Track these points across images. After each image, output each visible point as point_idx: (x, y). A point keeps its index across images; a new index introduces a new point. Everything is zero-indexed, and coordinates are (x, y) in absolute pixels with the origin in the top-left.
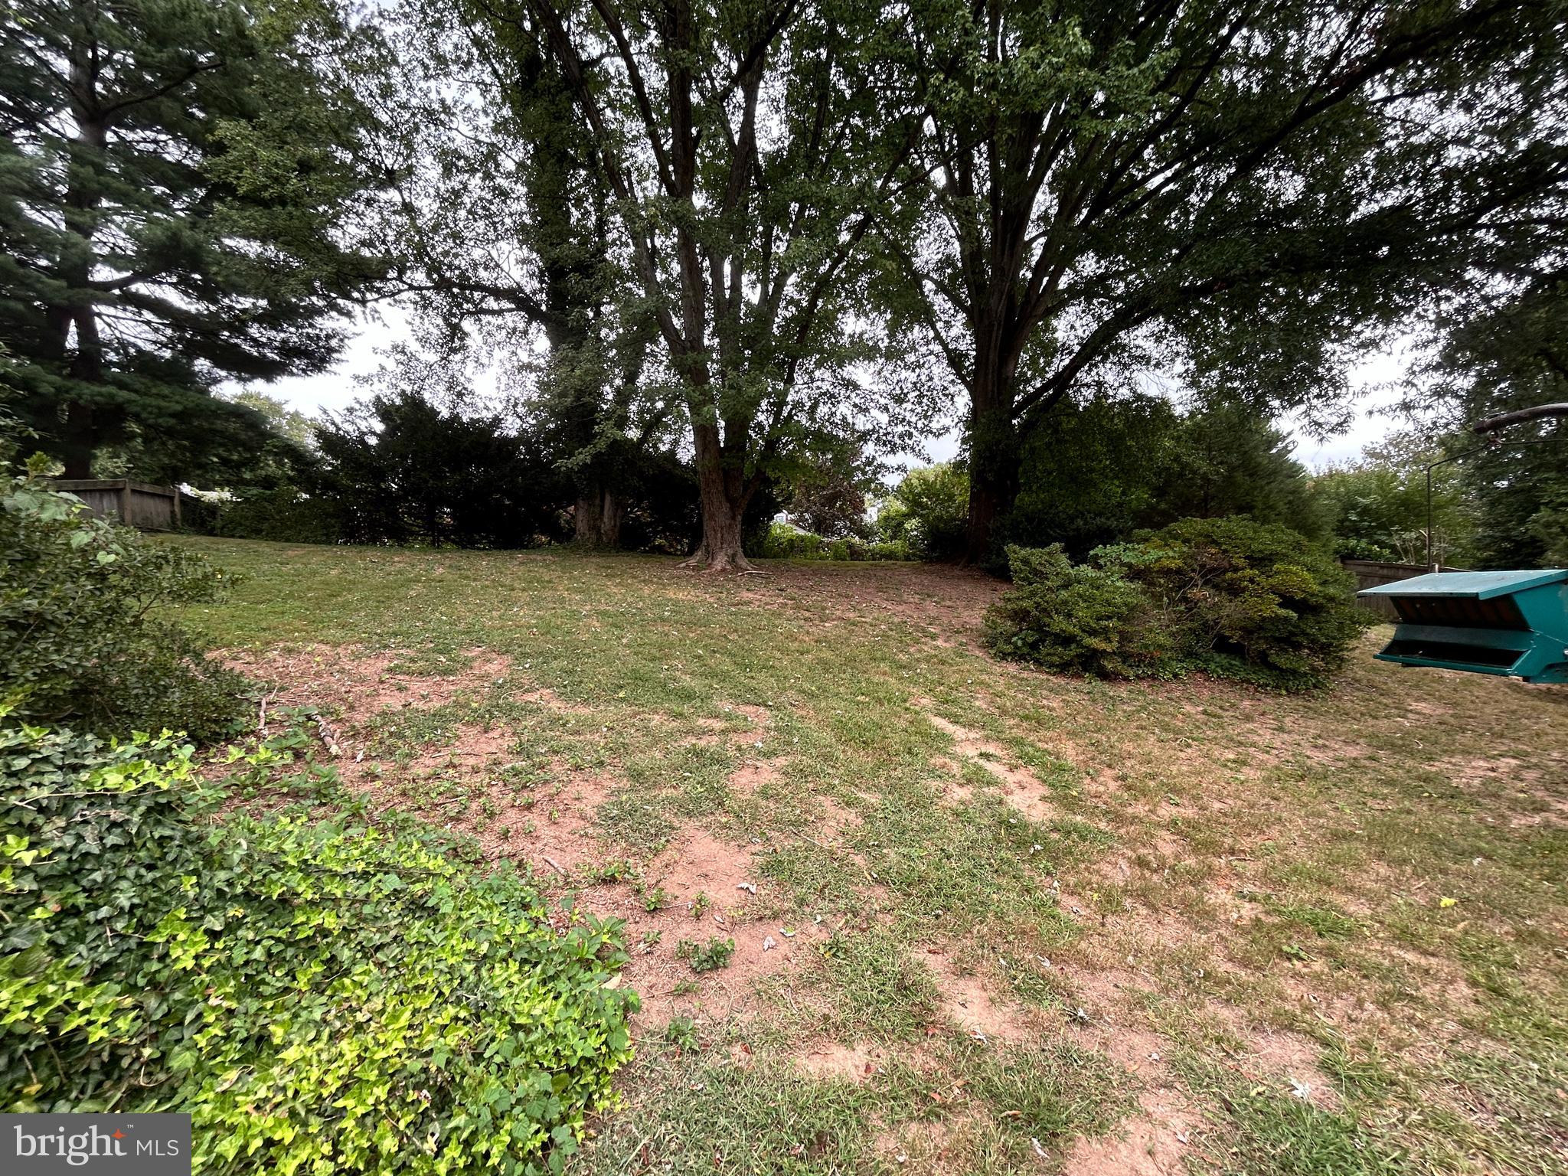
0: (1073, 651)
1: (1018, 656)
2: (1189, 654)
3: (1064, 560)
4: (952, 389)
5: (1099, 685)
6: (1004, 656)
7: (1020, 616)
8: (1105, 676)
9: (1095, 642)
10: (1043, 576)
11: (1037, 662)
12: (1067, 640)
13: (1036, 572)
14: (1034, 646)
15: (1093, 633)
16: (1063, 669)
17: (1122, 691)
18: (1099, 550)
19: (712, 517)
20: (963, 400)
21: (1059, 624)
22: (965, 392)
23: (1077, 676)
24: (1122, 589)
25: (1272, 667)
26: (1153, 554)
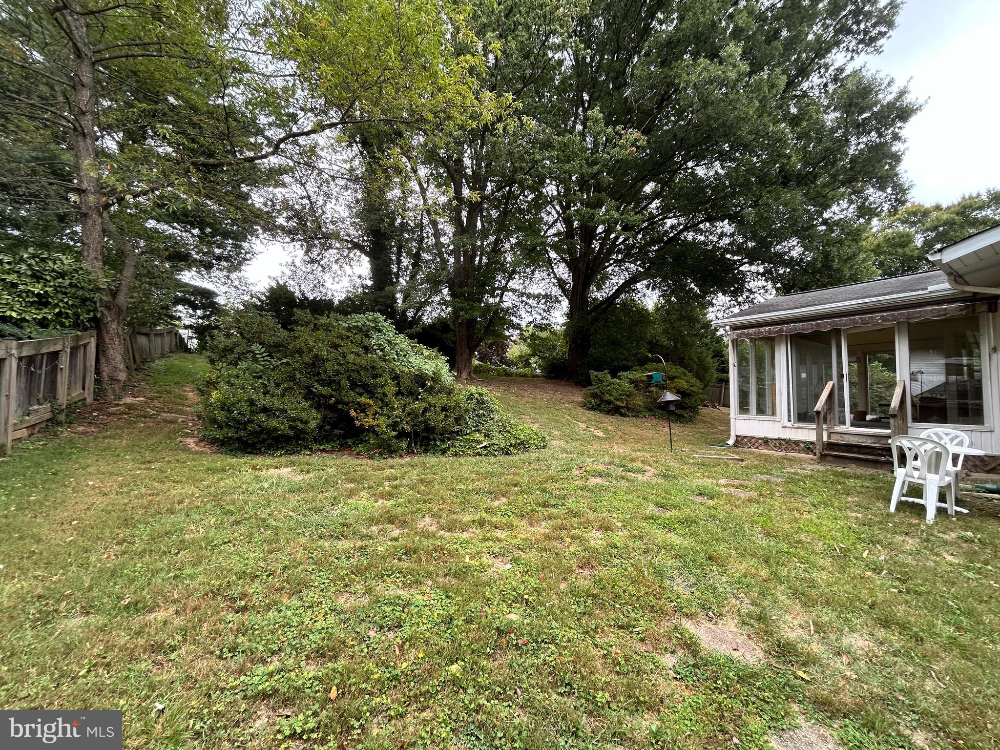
0: (612, 406)
1: (593, 409)
2: (650, 410)
3: (609, 376)
4: (560, 298)
5: (619, 417)
6: (589, 409)
7: (594, 396)
8: (622, 415)
9: (619, 403)
10: (602, 381)
11: (600, 411)
12: (609, 402)
13: (600, 380)
14: (599, 406)
15: (618, 400)
16: (608, 412)
17: (627, 419)
18: (621, 373)
19: (461, 355)
20: (565, 304)
21: (607, 397)
22: (567, 300)
23: (613, 415)
24: (626, 386)
25: (676, 414)
26: (638, 375)
